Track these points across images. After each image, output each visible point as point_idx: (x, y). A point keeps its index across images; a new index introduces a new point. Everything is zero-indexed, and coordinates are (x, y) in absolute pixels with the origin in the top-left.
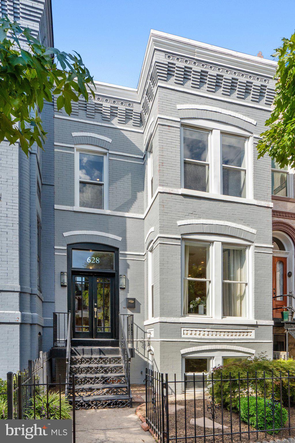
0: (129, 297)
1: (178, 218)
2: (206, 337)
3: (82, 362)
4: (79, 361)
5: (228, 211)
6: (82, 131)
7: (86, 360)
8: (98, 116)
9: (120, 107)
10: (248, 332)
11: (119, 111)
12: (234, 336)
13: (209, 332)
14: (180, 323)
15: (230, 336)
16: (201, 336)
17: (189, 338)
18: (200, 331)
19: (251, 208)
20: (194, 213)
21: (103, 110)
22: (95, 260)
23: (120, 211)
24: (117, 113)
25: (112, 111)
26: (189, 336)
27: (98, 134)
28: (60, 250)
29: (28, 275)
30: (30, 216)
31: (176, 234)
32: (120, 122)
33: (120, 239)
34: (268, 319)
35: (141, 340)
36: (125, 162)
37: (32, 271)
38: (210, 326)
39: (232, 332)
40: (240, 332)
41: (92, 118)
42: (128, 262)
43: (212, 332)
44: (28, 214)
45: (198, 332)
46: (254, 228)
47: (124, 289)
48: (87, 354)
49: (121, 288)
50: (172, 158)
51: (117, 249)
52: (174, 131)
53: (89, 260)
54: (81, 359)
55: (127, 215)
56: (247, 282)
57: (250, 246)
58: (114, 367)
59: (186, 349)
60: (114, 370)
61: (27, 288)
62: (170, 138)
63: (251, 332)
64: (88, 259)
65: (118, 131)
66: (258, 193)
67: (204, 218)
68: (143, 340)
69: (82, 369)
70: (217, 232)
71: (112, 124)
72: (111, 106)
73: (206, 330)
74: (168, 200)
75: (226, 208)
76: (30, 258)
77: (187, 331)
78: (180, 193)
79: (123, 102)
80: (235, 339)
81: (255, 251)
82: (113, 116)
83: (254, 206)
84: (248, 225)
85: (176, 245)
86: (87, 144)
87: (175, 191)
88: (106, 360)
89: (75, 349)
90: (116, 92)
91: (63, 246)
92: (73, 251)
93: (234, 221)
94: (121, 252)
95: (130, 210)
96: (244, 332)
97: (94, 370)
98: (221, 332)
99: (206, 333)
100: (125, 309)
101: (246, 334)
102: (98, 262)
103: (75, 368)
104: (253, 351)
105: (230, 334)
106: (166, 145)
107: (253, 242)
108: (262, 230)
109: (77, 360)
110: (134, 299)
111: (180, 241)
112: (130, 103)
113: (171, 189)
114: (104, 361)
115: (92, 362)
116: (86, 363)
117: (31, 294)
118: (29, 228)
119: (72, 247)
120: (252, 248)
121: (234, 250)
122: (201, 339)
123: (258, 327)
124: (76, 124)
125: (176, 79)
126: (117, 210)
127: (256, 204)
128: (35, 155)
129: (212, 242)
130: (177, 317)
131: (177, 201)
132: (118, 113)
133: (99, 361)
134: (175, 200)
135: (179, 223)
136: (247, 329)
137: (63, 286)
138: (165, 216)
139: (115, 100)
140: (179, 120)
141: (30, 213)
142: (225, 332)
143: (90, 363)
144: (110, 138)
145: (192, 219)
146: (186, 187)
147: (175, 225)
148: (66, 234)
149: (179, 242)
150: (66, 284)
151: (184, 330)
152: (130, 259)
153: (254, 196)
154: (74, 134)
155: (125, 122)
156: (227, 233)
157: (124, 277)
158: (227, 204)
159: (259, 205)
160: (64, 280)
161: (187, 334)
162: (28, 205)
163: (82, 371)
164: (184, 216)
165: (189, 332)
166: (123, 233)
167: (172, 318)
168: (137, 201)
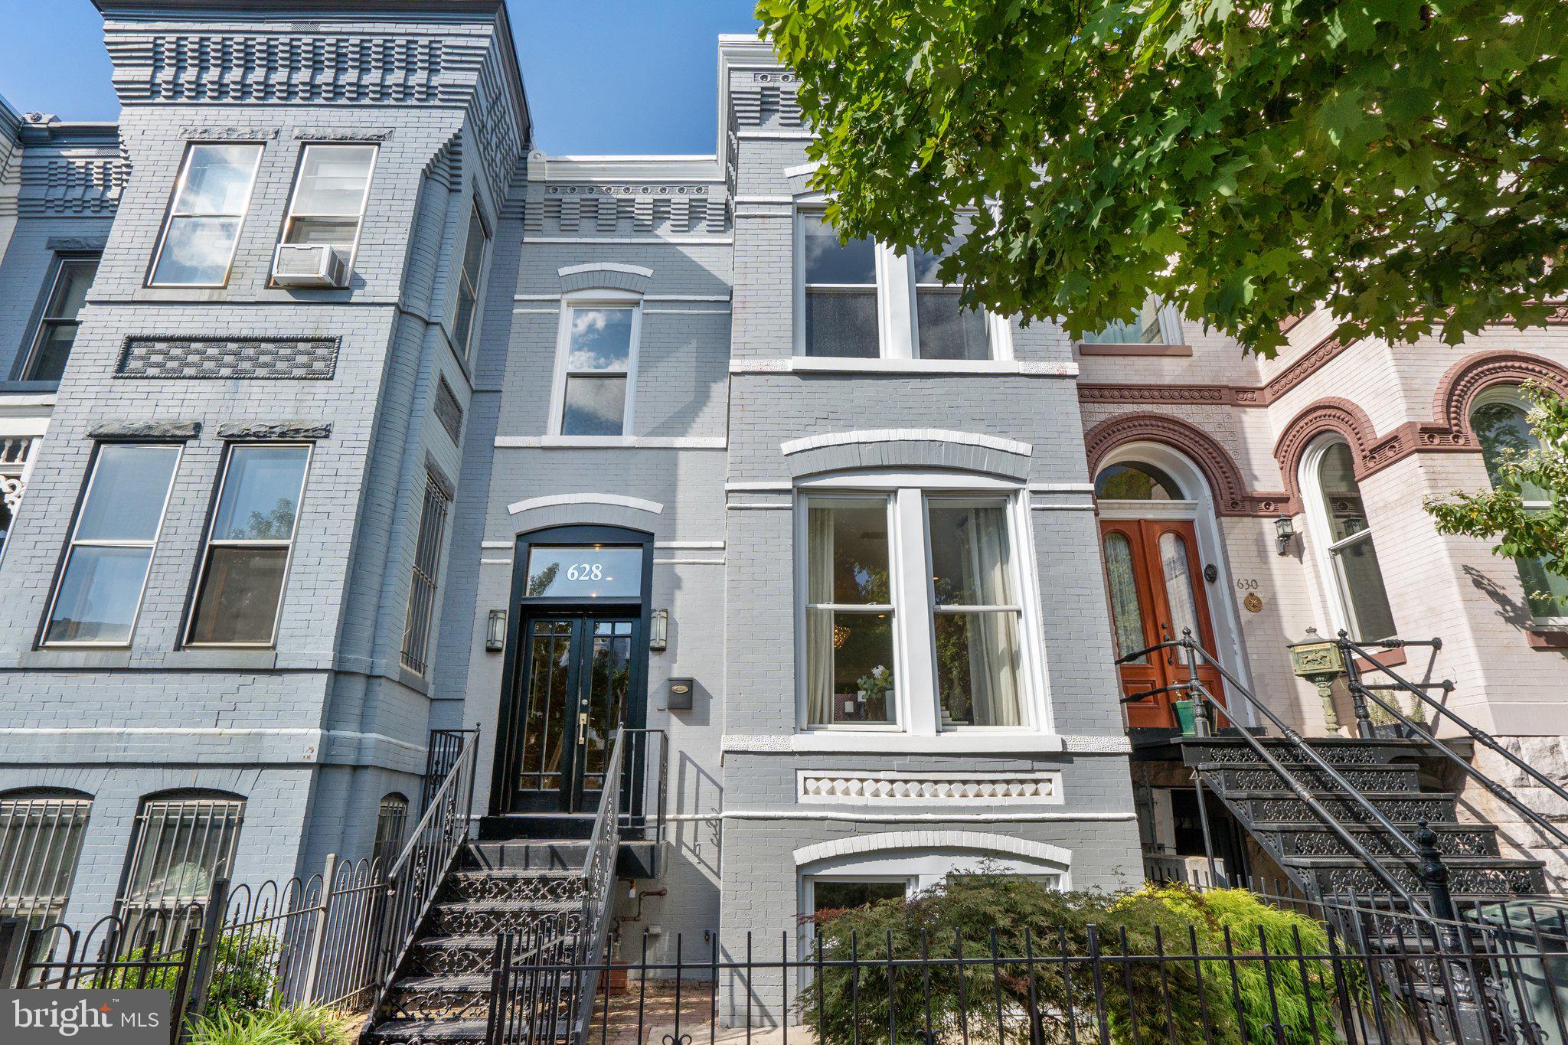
0: (676, 674)
1: (785, 434)
2: (884, 800)
3: (483, 892)
4: (476, 891)
5: (935, 399)
6: (584, 262)
7: (497, 885)
8: (624, 224)
9: (640, 198)
10: (1036, 782)
11: (673, 206)
12: (986, 796)
13: (892, 782)
14: (793, 754)
15: (971, 796)
16: (868, 799)
17: (823, 807)
18: (862, 780)
19: (1007, 385)
20: (831, 416)
21: (636, 211)
22: (591, 571)
23: (663, 435)
24: (669, 212)
25: (656, 209)
26: (824, 798)
27: (622, 262)
28: (496, 551)
29: (369, 623)
30: (401, 469)
31: (779, 478)
32: (677, 229)
33: (657, 507)
34: (1106, 731)
35: (708, 816)
36: (683, 314)
37: (382, 611)
38: (896, 762)
39: (979, 782)
40: (1008, 782)
41: (611, 230)
42: (679, 570)
43: (906, 782)
44: (396, 463)
45: (854, 786)
46: (1023, 440)
47: (661, 650)
48: (513, 865)
49: (655, 649)
50: (771, 287)
51: (650, 536)
52: (778, 226)
53: (573, 574)
54: (484, 883)
55: (679, 442)
56: (1020, 606)
57: (1016, 492)
58: (571, 912)
59: (813, 847)
60: (570, 922)
61: (359, 660)
62: (767, 242)
63: (1050, 781)
64: (570, 571)
65: (669, 249)
66: (1026, 342)
67: (861, 427)
68: (714, 815)
69: (472, 916)
70: (905, 462)
71: (657, 236)
72: (655, 200)
73: (881, 775)
74: (758, 389)
75: (928, 392)
76: (383, 576)
77: (818, 779)
78: (790, 369)
79: (682, 186)
80: (989, 809)
81: (1033, 506)
82: (660, 218)
83: (1018, 379)
84: (1002, 433)
85: (778, 509)
86: (593, 288)
87: (777, 365)
88: (559, 885)
89: (477, 848)
90: (667, 169)
91: (505, 539)
92: (535, 551)
93: (956, 426)
94: (657, 544)
95: (690, 430)
96: (1022, 782)
97: (507, 921)
98: (936, 782)
99: (885, 787)
100: (663, 713)
101: (1032, 787)
102: (596, 576)
103: (452, 912)
104: (1064, 855)
105: (972, 789)
106: (753, 259)
107: (1024, 481)
108: (1050, 441)
109: (471, 885)
110: (690, 682)
111: (789, 497)
112: (700, 186)
113: (764, 362)
114: (552, 891)
115: (515, 892)
116: (495, 897)
117: (369, 677)
118: (391, 498)
119: (530, 540)
120: (1024, 496)
121: (977, 511)
122: (866, 809)
123: (1071, 762)
124: (572, 248)
125: (782, 118)
126: (654, 433)
127: (1021, 372)
128: (438, 327)
129: (892, 492)
130: (782, 733)
131: (782, 389)
132: (673, 212)
133: (536, 891)
134: (776, 389)
135: (787, 447)
136: (1032, 771)
137: (492, 650)
138: (745, 434)
139: (664, 185)
140: (790, 199)
141: (402, 462)
142: (950, 782)
143: (510, 897)
144: (649, 267)
145: (828, 432)
146: (810, 351)
147: (776, 453)
148: (514, 508)
149: (786, 502)
150: (498, 645)
151: (805, 779)
152: (684, 560)
153: (1015, 351)
154: (564, 271)
155: (689, 228)
156: (935, 462)
157: (664, 614)
158: (930, 382)
159: (1033, 372)
160: (494, 634)
161: (817, 792)
162: (400, 443)
163: (468, 925)
164: (801, 427)
165: (825, 785)
166: (667, 492)
167: (766, 737)
168: (710, 404)
